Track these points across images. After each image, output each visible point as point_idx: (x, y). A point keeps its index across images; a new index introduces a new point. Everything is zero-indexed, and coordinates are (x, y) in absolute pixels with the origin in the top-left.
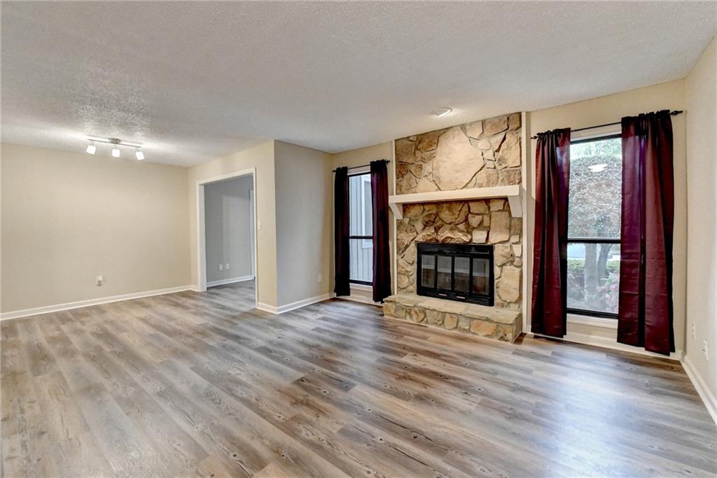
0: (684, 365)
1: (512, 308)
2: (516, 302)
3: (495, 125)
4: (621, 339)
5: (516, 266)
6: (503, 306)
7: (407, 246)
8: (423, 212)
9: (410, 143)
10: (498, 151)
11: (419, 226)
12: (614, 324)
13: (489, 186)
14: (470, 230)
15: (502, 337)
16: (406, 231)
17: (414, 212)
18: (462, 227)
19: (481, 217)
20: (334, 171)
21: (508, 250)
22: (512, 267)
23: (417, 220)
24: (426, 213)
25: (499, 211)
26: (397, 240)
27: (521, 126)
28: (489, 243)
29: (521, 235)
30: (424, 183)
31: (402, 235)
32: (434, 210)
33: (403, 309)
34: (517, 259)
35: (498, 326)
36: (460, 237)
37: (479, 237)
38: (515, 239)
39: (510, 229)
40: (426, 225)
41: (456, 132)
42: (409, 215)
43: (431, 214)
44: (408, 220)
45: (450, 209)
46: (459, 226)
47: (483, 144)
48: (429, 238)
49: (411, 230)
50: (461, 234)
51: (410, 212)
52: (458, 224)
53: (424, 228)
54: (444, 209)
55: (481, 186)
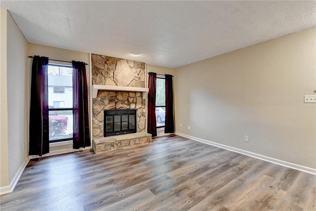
0: (176, 134)
1: (143, 131)
2: (144, 129)
3: (138, 65)
4: (166, 132)
5: (144, 116)
6: (140, 132)
7: (100, 112)
8: (108, 95)
9: (101, 58)
10: (138, 74)
11: (106, 102)
12: (164, 129)
13: (136, 87)
14: (129, 104)
15: (149, 141)
16: (99, 104)
17: (103, 94)
18: (126, 102)
19: (133, 98)
20: (31, 57)
21: (142, 111)
22: (143, 117)
23: (105, 99)
24: (110, 96)
25: (139, 96)
26: (93, 109)
27: (145, 68)
28: (136, 109)
29: (145, 105)
30: (109, 81)
31: (97, 107)
32: (114, 94)
33: (109, 145)
34: (144, 114)
35: (148, 138)
36: (126, 107)
37: (133, 106)
38: (143, 107)
39: (142, 103)
40: (111, 101)
41: (125, 62)
42: (100, 96)
43: (113, 96)
44: (100, 98)
45: (122, 95)
46: (125, 102)
47: (134, 70)
48: (112, 108)
49: (102, 104)
50: (126, 106)
51: (101, 94)
52: (124, 101)
53: (109, 103)
54: (120, 94)
55: (133, 86)
